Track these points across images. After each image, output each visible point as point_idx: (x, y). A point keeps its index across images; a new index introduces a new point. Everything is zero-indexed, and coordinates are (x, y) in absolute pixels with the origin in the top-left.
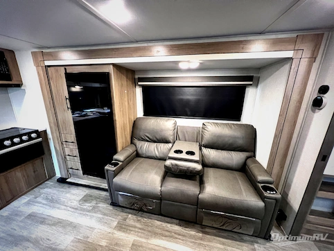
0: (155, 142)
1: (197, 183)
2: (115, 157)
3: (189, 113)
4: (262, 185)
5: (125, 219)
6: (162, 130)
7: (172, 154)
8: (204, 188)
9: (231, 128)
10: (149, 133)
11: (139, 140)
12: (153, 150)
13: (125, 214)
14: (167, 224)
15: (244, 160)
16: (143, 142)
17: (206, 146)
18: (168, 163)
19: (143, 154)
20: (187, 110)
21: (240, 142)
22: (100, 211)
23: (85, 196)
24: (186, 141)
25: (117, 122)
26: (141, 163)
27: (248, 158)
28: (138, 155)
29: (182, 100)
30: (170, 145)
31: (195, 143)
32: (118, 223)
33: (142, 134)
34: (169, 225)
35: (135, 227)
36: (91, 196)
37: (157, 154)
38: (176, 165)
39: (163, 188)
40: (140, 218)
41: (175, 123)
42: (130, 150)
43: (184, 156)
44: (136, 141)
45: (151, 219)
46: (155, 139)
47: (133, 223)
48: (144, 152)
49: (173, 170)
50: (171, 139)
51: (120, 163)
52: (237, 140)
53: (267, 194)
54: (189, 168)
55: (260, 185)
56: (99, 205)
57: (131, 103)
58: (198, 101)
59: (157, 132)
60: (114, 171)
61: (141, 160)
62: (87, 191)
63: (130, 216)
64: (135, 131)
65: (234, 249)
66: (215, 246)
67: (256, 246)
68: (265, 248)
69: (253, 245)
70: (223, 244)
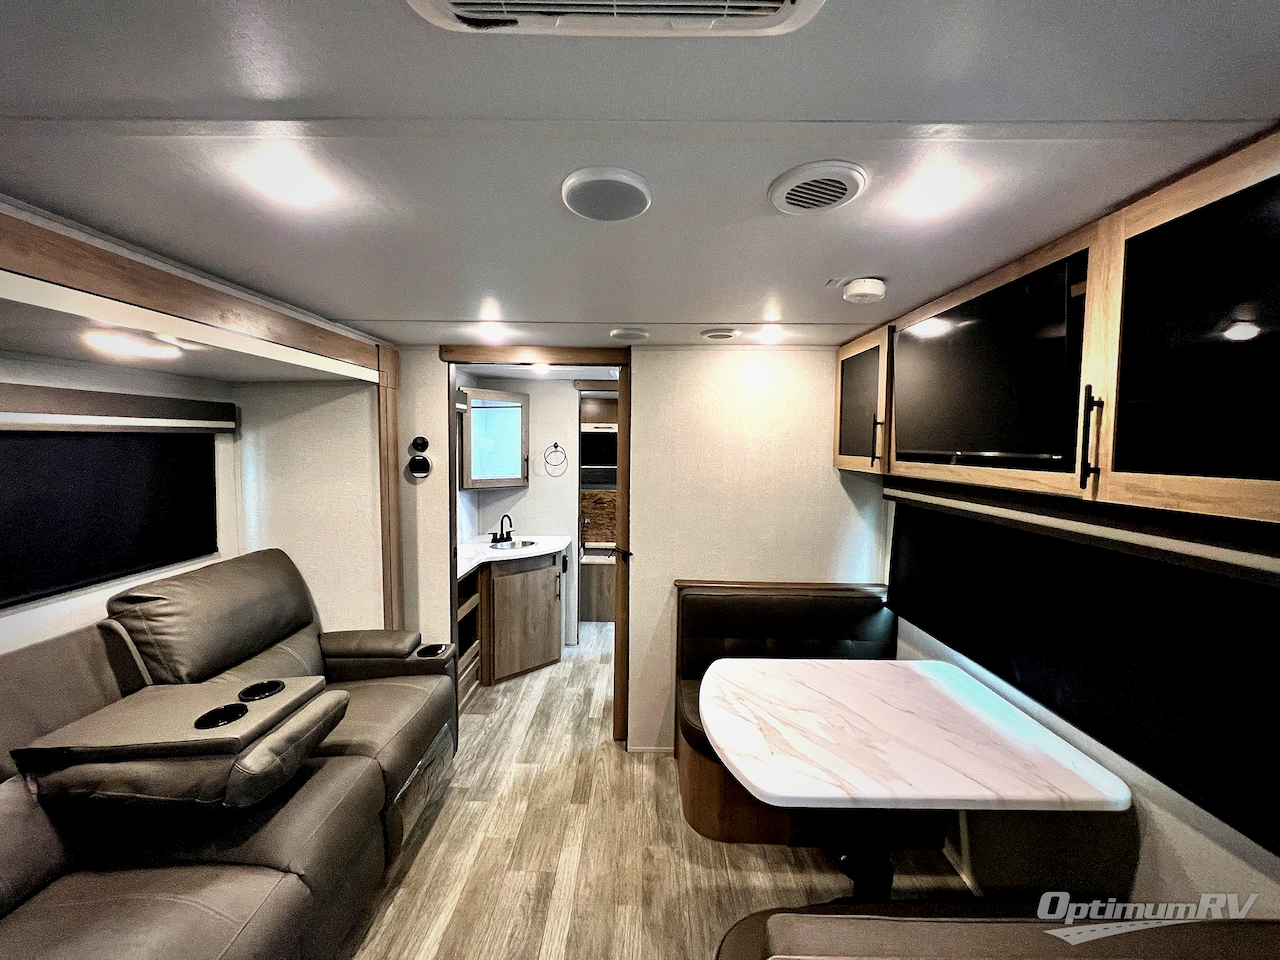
4: (414, 654)
55: (414, 657)
65: (454, 822)
66: (440, 858)
67: (454, 784)
68: (461, 773)
69: (452, 789)
70: (439, 841)
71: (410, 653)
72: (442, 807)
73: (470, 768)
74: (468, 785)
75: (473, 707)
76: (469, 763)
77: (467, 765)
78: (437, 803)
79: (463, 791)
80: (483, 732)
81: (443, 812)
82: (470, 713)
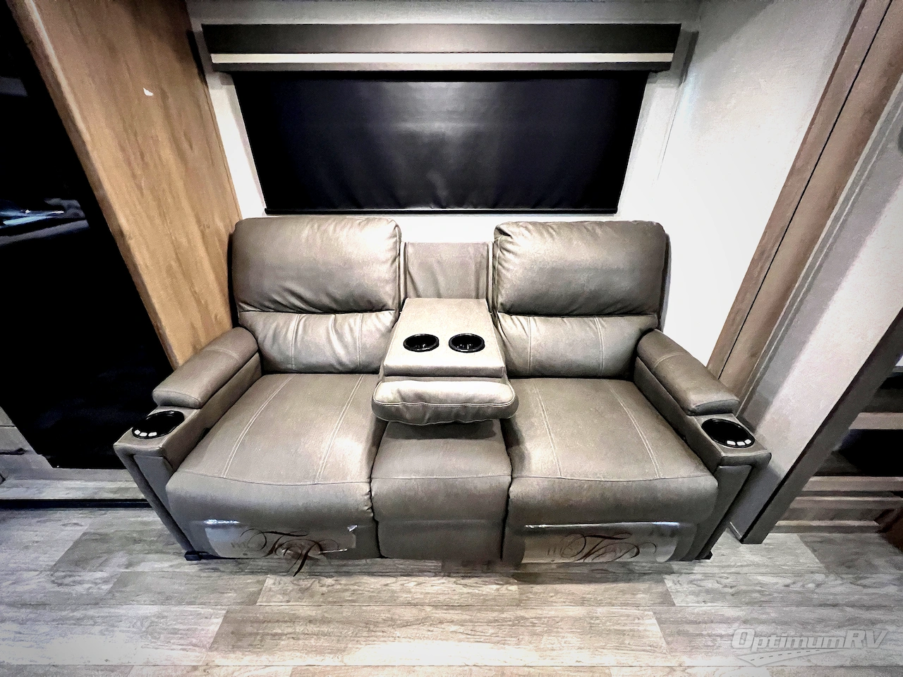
0: (327, 310)
1: (498, 444)
2: (163, 391)
3: (443, 193)
4: (704, 419)
5: (252, 600)
6: (348, 265)
7: (399, 357)
8: (522, 457)
9: (594, 235)
10: (299, 279)
11: (264, 309)
12: (323, 340)
13: (250, 579)
14: (403, 580)
15: (631, 343)
16: (281, 318)
17: (511, 311)
18: (388, 391)
19: (288, 359)
20: (437, 178)
21: (624, 285)
22: (148, 590)
23: (77, 544)
24: (439, 296)
25: (132, 243)
26: (281, 397)
27: (644, 333)
28: (267, 366)
29: (412, 138)
30: (387, 317)
31: (472, 302)
32: (226, 619)
33: (270, 286)
34: (411, 583)
35: (293, 619)
36: (103, 538)
37: (342, 353)
38: (420, 397)
39: (376, 486)
40: (305, 583)
41: (397, 234)
42: (232, 353)
43: (443, 356)
44: (252, 316)
45: (348, 574)
46: (326, 301)
47: (285, 608)
48: (291, 352)
49: (408, 416)
50: (387, 293)
51: (190, 415)
52: (616, 279)
53: (729, 450)
54: (469, 400)
55: (698, 421)
56: (139, 569)
57: (195, 154)
58: (473, 142)
59: (330, 275)
60: (162, 452)
61: (283, 381)
62: (82, 522)
63: (270, 581)
64: (239, 276)
65: (614, 609)
66: (561, 614)
67: (669, 582)
68: (691, 582)
69: (662, 581)
70: (583, 602)
71: (696, 413)
72: (629, 581)
73: (708, 592)
74: (678, 601)
75: (830, 541)
76: (716, 586)
77: (709, 584)
78: (631, 572)
79: (666, 599)
80: (788, 581)
81: (622, 586)
82: (806, 543)
